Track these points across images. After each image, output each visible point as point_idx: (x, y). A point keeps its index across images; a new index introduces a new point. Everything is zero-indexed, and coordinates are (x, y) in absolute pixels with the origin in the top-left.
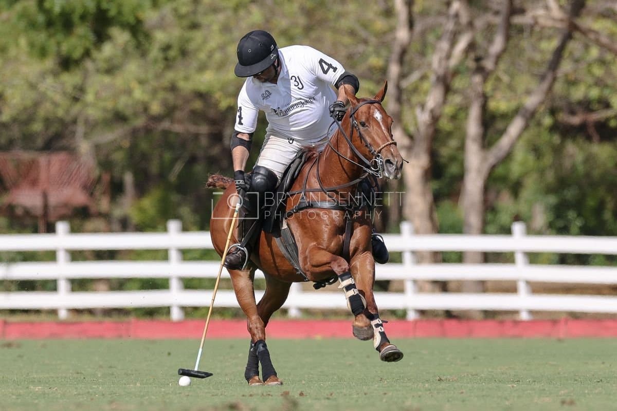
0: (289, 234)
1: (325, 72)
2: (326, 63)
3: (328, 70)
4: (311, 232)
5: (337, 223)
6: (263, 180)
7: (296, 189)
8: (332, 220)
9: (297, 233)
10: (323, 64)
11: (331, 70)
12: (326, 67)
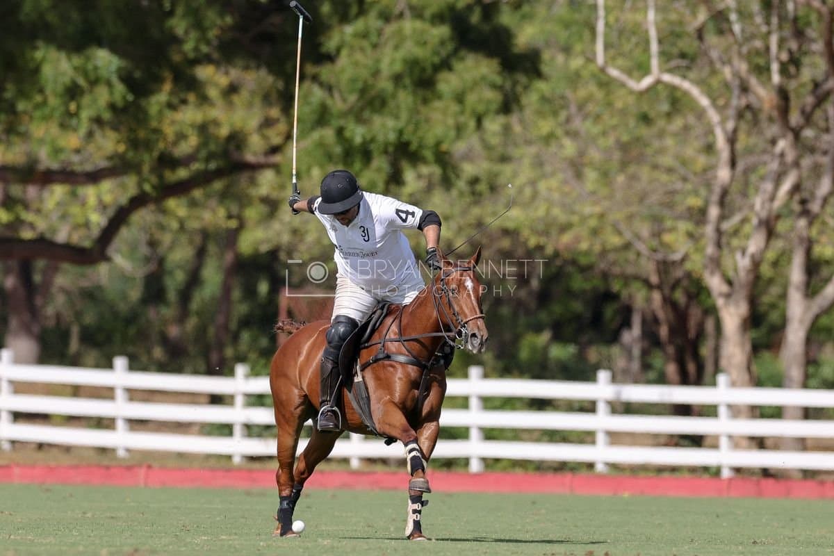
0: (363, 387)
1: (404, 221)
2: (402, 212)
3: (406, 218)
4: (384, 384)
5: (413, 379)
6: (348, 328)
7: (375, 339)
8: (408, 375)
9: (371, 384)
10: (400, 213)
11: (410, 217)
12: (404, 216)
